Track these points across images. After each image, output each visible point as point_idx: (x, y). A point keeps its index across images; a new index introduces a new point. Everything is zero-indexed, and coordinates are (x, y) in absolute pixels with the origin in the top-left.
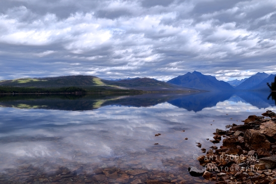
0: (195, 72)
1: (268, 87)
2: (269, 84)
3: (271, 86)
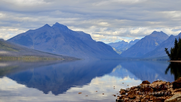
0: (57, 25)
2: (167, 50)
3: (170, 53)
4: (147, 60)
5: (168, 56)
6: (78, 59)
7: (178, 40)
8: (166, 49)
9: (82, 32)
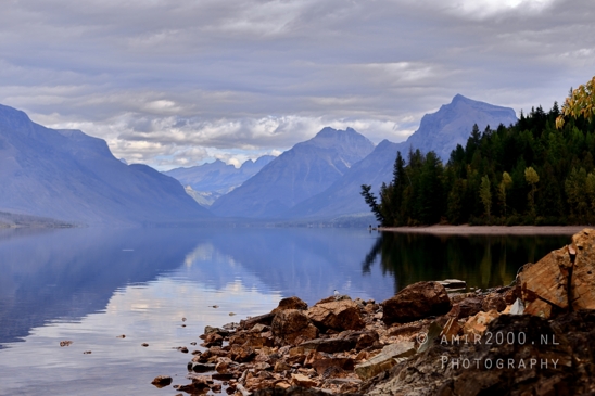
1: (368, 207)
2: (370, 192)
3: (379, 202)
4: (301, 225)
5: (373, 210)
6: (63, 225)
7: (406, 158)
8: (364, 187)
9: (77, 133)
